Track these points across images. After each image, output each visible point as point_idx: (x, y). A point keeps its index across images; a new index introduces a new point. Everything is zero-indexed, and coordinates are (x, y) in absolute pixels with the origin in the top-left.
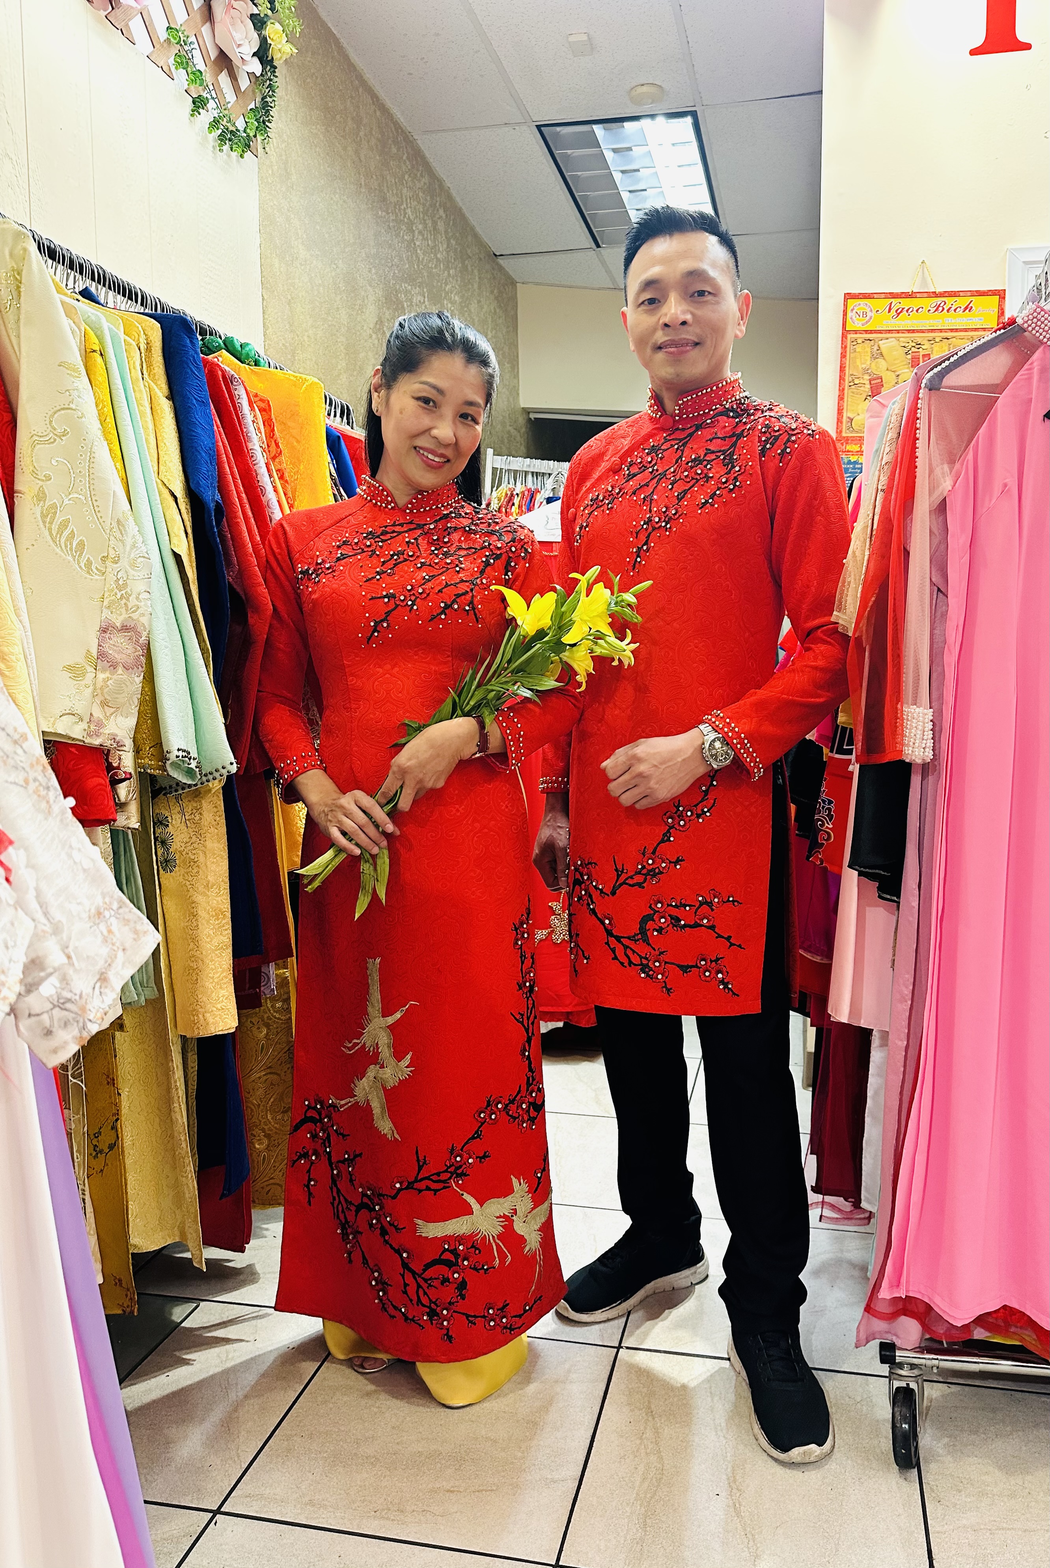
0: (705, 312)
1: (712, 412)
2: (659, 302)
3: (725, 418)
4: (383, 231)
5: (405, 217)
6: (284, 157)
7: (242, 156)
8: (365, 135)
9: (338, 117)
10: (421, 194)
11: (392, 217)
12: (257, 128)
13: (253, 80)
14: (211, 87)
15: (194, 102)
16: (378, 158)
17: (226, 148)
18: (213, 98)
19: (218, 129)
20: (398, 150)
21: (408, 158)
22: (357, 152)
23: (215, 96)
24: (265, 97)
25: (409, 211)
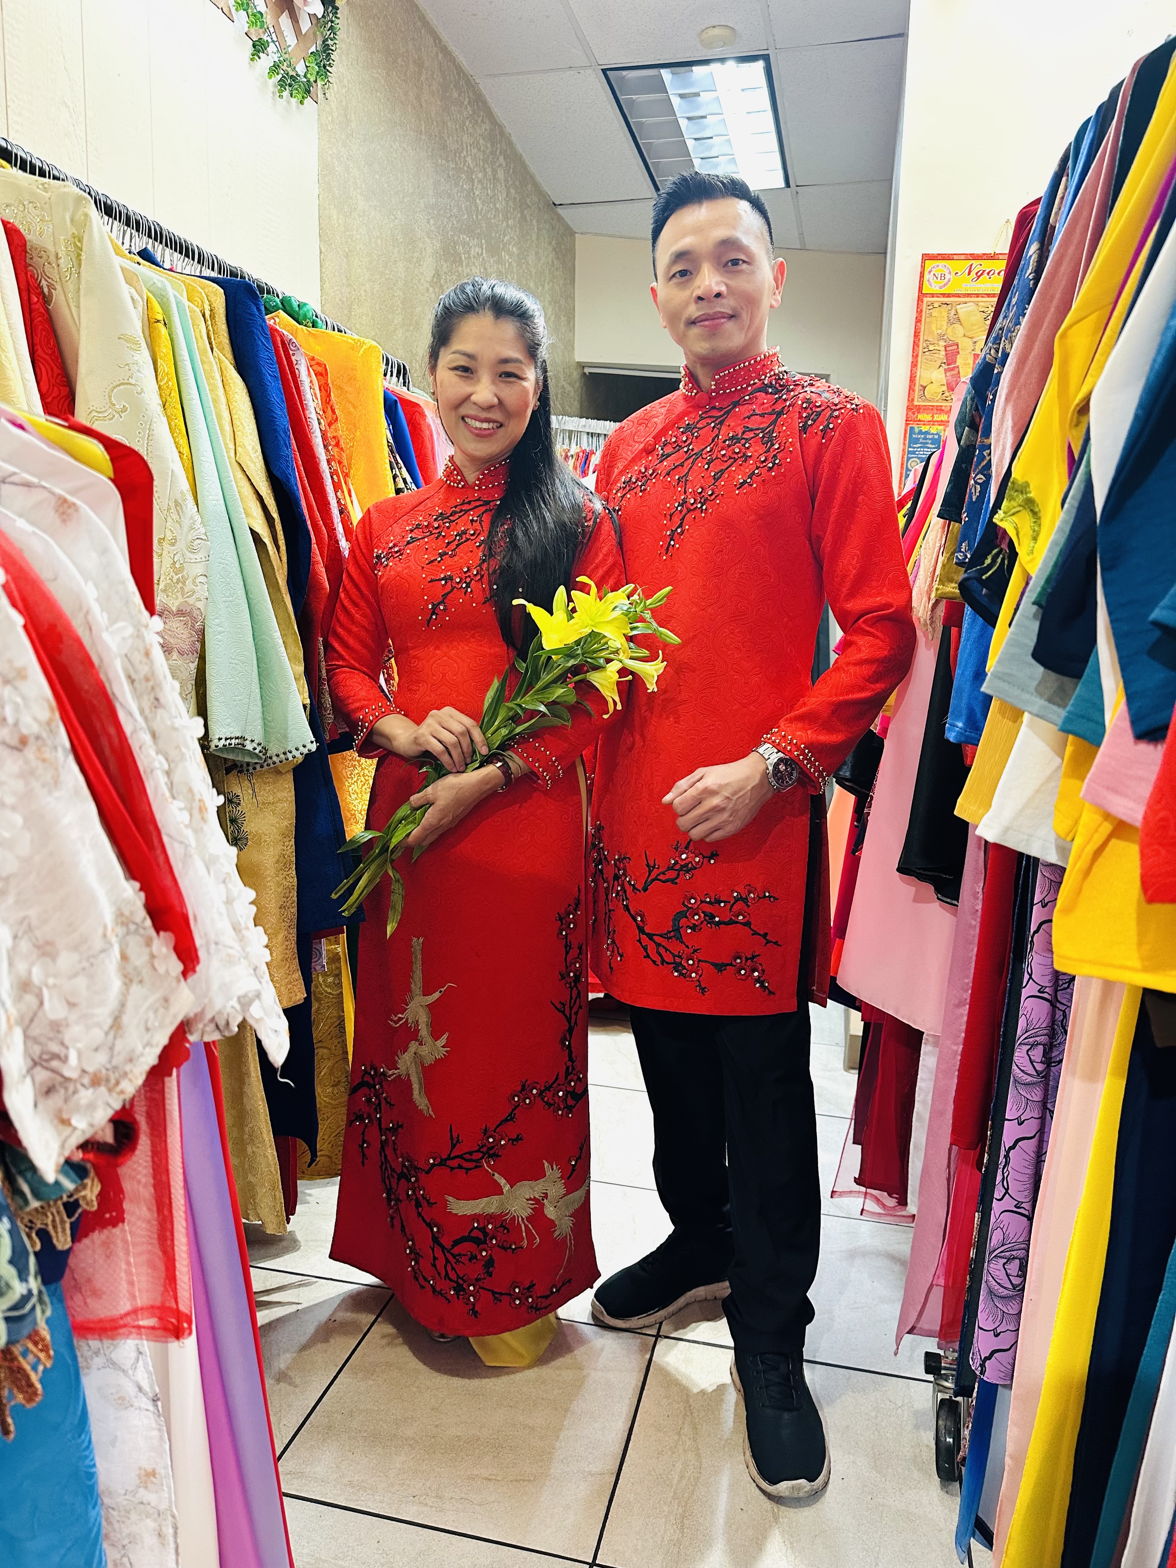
0: (739, 283)
1: (749, 388)
2: (691, 273)
3: (763, 394)
4: (442, 180)
5: (465, 164)
6: (344, 104)
7: (302, 103)
8: (427, 79)
9: (399, 60)
10: (481, 141)
11: (452, 165)
12: (318, 72)
13: (314, 22)
14: (272, 30)
15: (254, 46)
16: (439, 102)
17: (286, 94)
18: (273, 41)
19: (278, 74)
20: (460, 95)
21: (469, 103)
22: (418, 98)
23: (275, 39)
24: (326, 40)
25: (469, 159)
